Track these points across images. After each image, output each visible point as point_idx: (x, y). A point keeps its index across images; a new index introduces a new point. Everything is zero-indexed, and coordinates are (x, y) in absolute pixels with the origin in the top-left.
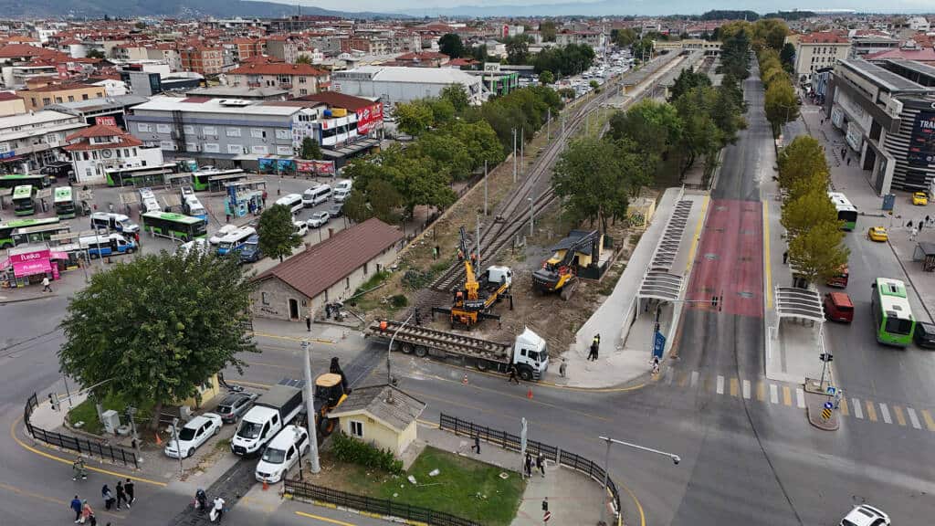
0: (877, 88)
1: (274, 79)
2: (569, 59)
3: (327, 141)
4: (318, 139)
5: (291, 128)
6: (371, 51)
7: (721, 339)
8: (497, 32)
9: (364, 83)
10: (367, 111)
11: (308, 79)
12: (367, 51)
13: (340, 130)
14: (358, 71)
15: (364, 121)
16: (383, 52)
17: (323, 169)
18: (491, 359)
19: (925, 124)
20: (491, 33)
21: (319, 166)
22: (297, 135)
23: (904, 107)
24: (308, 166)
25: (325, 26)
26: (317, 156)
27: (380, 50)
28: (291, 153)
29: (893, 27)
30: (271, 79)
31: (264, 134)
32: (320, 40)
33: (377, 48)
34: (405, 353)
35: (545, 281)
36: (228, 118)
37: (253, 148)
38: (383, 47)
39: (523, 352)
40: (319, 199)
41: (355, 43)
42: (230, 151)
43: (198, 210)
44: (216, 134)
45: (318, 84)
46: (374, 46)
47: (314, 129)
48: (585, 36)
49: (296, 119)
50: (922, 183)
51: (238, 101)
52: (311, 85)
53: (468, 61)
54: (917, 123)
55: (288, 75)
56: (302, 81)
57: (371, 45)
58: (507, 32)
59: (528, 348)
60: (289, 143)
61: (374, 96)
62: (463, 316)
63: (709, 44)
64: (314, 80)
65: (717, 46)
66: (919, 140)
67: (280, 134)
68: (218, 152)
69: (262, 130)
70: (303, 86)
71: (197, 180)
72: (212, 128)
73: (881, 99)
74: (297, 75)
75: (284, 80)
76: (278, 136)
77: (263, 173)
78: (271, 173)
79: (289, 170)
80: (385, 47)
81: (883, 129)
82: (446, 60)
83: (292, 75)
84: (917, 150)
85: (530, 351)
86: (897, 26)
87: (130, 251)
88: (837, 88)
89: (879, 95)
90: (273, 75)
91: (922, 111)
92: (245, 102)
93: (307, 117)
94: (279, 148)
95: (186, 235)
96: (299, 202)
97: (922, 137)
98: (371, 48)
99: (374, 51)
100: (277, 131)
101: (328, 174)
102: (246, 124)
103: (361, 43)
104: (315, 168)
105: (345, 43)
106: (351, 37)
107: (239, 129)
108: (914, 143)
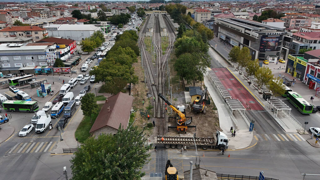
0: (244, 29)
1: (23, 33)
2: (123, 19)
3: (63, 58)
4: (59, 58)
5: (46, 55)
6: (41, 17)
7: (261, 120)
8: (86, 8)
9: (54, 31)
10: (72, 45)
11: (39, 32)
12: (40, 17)
13: (66, 53)
14: (50, 27)
15: (72, 49)
16: (46, 17)
17: (66, 70)
18: (209, 145)
19: (264, 39)
20: (84, 9)
21: (64, 70)
22: (49, 57)
23: (259, 35)
24: (59, 70)
25: (13, 6)
26: (62, 65)
27: (45, 16)
28: (46, 65)
29: (210, 6)
30: (21, 33)
31: (33, 58)
32: (16, 13)
33: (43, 15)
34: (173, 148)
35: (198, 109)
36: (14, 52)
37: (28, 64)
38: (46, 15)
39: (221, 140)
40: (75, 84)
41: (34, 14)
42: (16, 66)
43: (26, 97)
44: (8, 59)
45: (43, 34)
46: (42, 15)
47: (57, 54)
48: (121, 10)
49: (48, 51)
50: (264, 57)
51: (16, 45)
52: (40, 35)
53: (86, 20)
54: (262, 39)
55: (29, 31)
56: (36, 33)
57: (41, 15)
58: (89, 8)
59: (223, 138)
60: (45, 60)
61: (59, 36)
62: (182, 128)
63: (161, 12)
64: (42, 33)
65: (164, 13)
66: (262, 44)
67: (40, 57)
68: (10, 67)
69: (31, 56)
70: (37, 35)
71: (12, 82)
72: (6, 57)
73: (246, 32)
74: (33, 31)
75: (28, 33)
76: (39, 58)
77: (37, 75)
78: (41, 74)
79: (49, 73)
80: (47, 15)
81: (250, 41)
82: (76, 20)
83: (31, 31)
84: (262, 47)
85: (224, 140)
86: (211, 5)
87: (6, 121)
88: (219, 27)
89: (245, 31)
90: (22, 31)
91: (263, 36)
92: (20, 45)
93: (53, 49)
94: (40, 63)
95: (29, 110)
96: (69, 87)
97: (263, 44)
98: (41, 16)
99: (42, 17)
100: (38, 56)
101: (67, 72)
102: (23, 54)
103: (36, 14)
104: (62, 70)
105: (29, 14)
106: (31, 11)
107: (20, 57)
108: (261, 45)
